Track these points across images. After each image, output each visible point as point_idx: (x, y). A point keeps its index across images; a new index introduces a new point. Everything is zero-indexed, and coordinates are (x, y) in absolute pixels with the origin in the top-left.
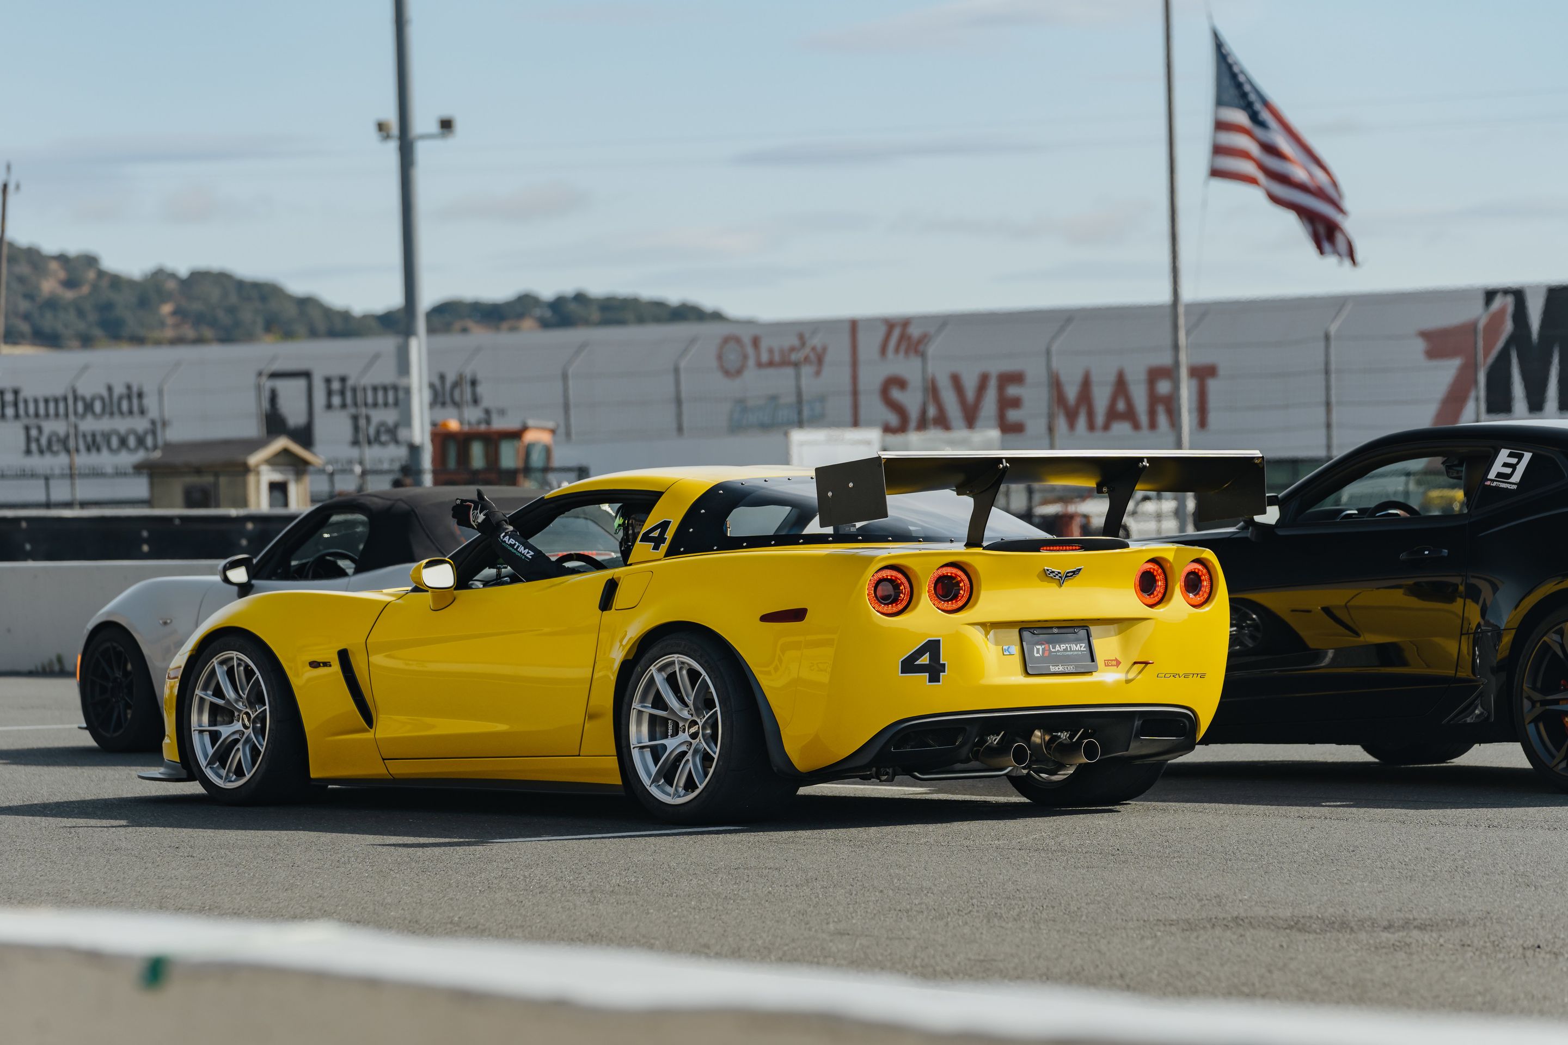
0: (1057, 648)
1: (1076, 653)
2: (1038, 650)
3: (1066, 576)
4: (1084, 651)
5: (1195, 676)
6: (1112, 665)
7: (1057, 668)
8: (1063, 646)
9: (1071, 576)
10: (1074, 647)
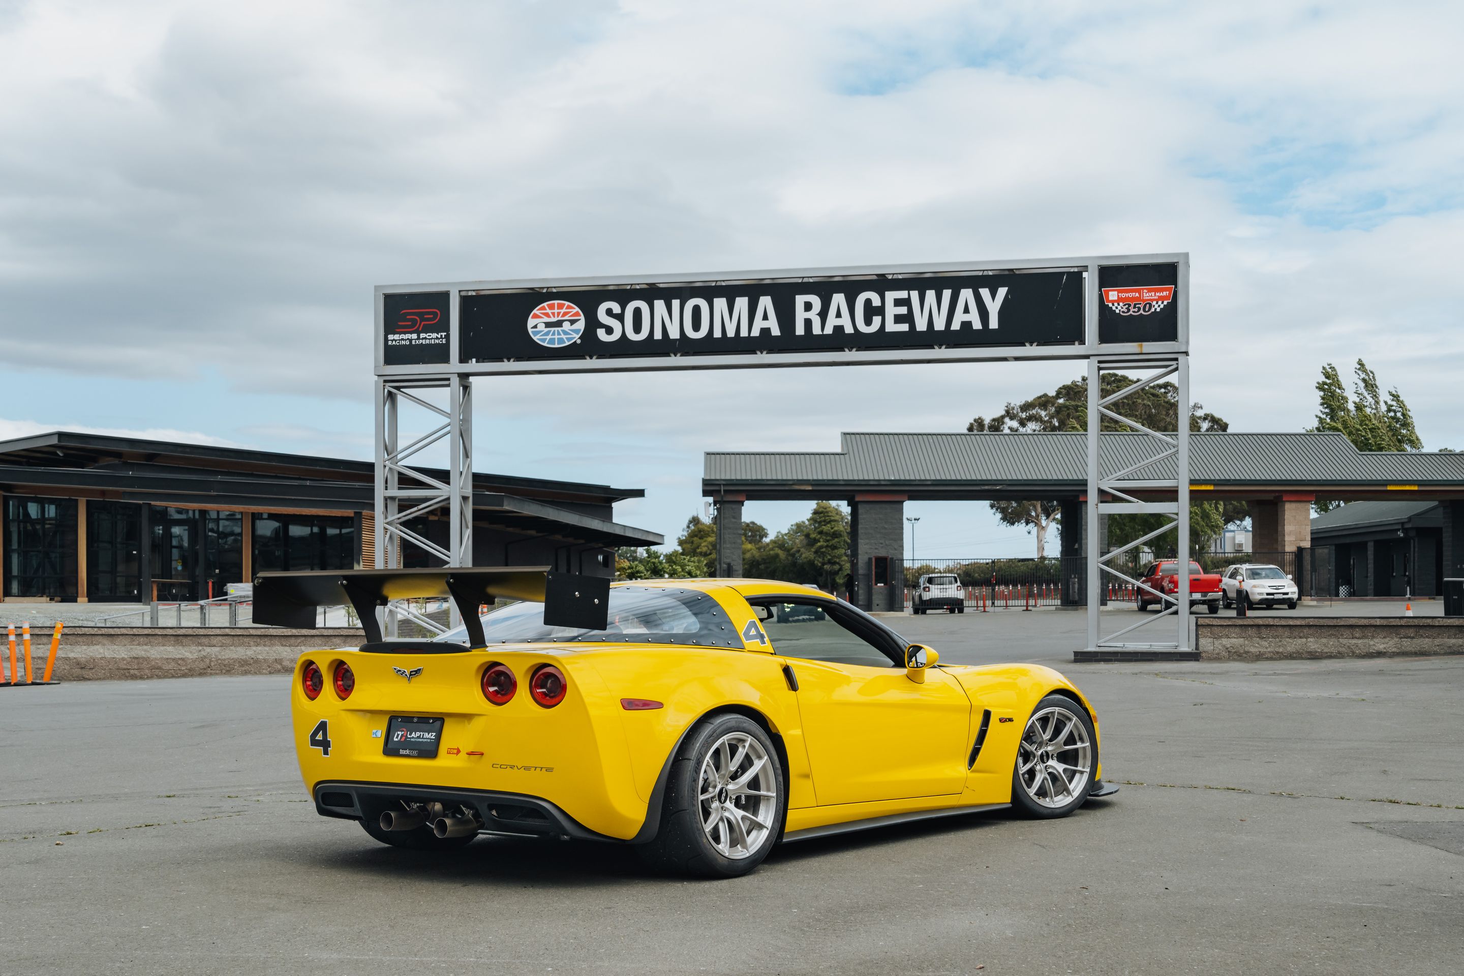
0: (413, 735)
1: (426, 740)
2: (398, 735)
3: (411, 675)
4: (433, 739)
5: (538, 770)
6: (453, 753)
7: (405, 751)
8: (418, 734)
9: (415, 674)
10: (426, 735)
